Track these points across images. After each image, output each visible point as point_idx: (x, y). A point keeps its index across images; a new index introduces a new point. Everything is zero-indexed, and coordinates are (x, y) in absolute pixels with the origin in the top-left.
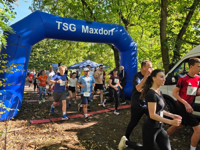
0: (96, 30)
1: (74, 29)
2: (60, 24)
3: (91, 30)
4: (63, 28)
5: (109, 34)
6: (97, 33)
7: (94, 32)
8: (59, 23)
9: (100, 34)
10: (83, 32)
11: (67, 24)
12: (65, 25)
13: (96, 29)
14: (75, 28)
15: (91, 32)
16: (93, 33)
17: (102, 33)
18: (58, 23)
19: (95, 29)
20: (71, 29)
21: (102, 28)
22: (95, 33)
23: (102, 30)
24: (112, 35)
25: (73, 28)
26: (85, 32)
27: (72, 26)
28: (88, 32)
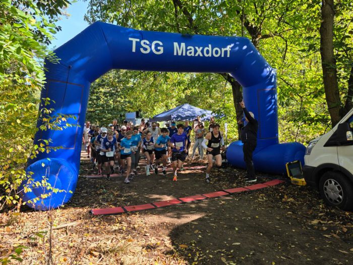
0: (199, 50)
1: (159, 50)
2: (137, 42)
3: (190, 49)
4: (142, 50)
5: (223, 56)
6: (201, 55)
7: (195, 53)
8: (134, 40)
9: (206, 55)
10: (175, 54)
11: (148, 42)
12: (144, 43)
13: (199, 48)
14: (161, 49)
15: (190, 53)
16: (193, 54)
17: (210, 55)
18: (132, 41)
19: (197, 48)
20: (154, 51)
21: (210, 46)
22: (197, 55)
23: (210, 49)
24: (228, 56)
25: (159, 48)
26: (180, 54)
27: (157, 45)
28: (184, 54)
